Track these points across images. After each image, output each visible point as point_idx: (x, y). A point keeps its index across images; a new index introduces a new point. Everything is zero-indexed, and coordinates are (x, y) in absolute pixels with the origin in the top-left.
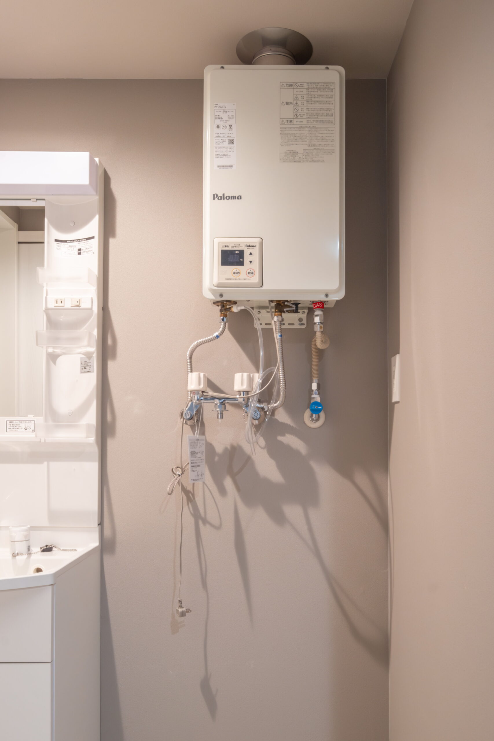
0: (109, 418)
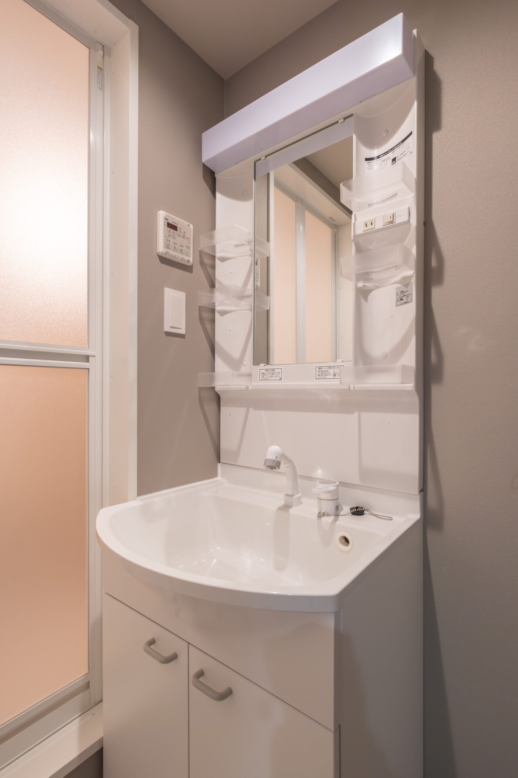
0: (433, 359)
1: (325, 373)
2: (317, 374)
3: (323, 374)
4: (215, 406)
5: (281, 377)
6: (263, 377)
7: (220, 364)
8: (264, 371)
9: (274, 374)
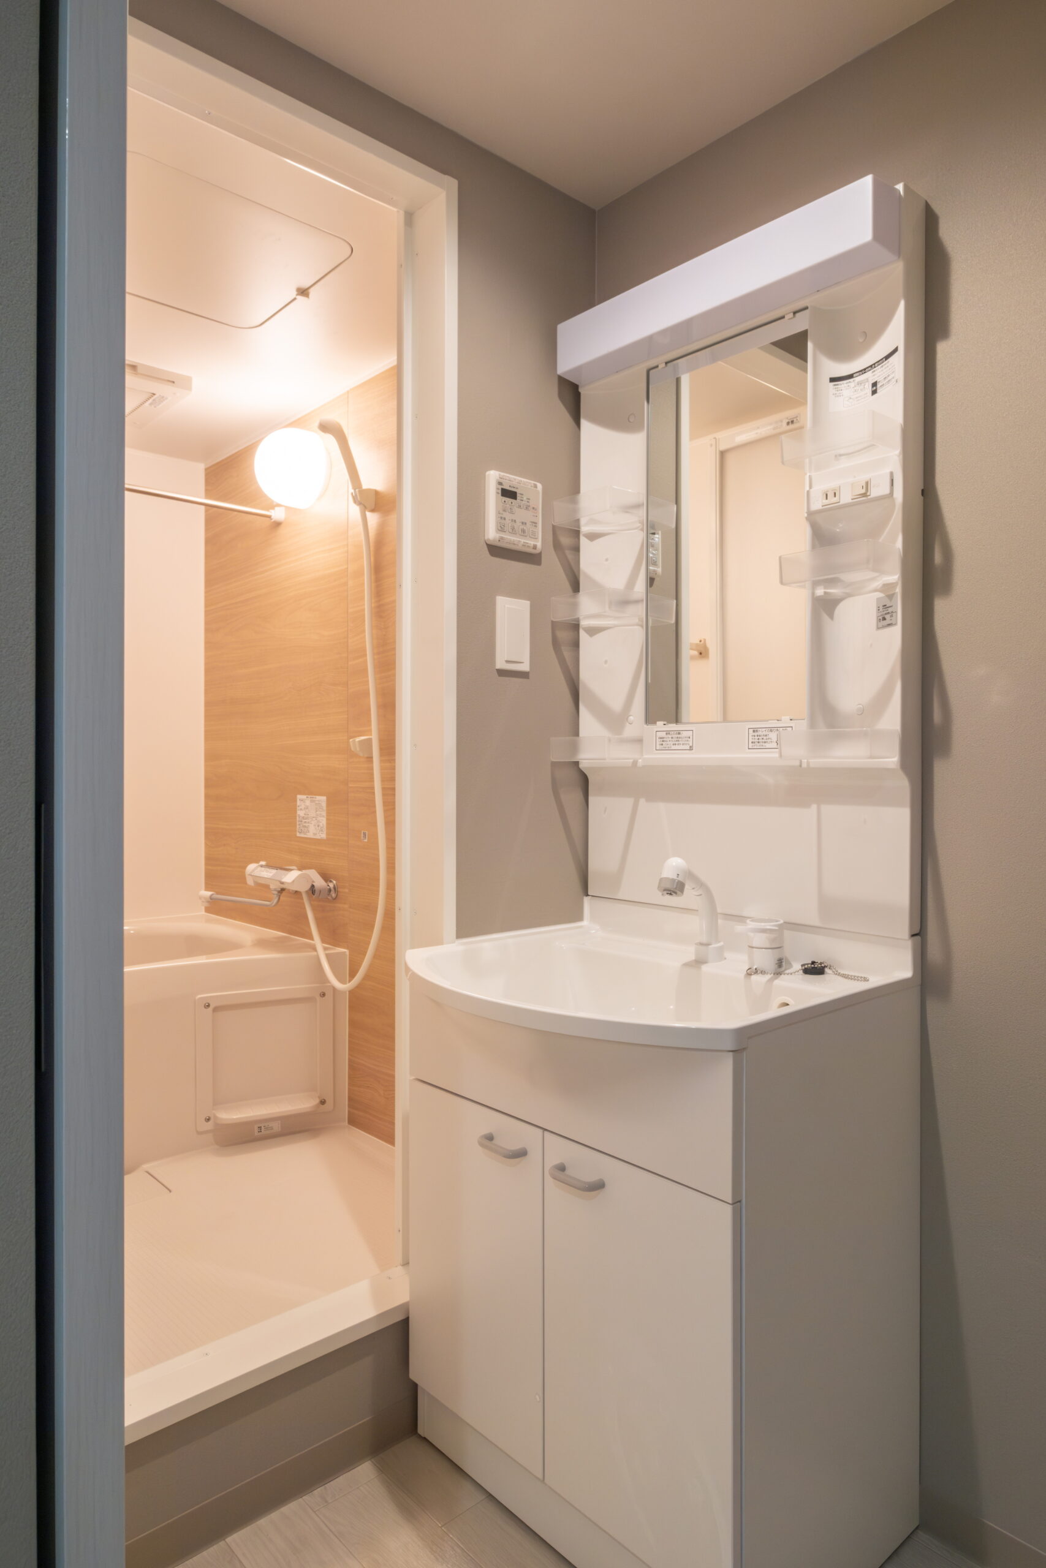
0: (937, 716)
1: (763, 739)
2: (751, 741)
3: (760, 741)
4: (579, 795)
5: (691, 745)
6: (662, 744)
7: (588, 722)
8: (663, 734)
9: (680, 739)
